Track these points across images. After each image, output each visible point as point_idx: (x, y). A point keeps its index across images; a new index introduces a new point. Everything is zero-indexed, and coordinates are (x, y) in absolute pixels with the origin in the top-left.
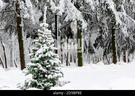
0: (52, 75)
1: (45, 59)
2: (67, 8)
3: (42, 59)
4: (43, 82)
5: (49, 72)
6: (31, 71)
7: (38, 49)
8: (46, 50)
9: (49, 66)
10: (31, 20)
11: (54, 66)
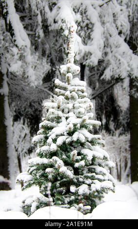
0: (89, 185)
1: (72, 148)
2: (108, 50)
3: (65, 148)
4: (66, 202)
5: (81, 180)
6: (38, 177)
7: (54, 124)
8: (75, 125)
9: (83, 163)
10: (26, 76)
11: (92, 164)
